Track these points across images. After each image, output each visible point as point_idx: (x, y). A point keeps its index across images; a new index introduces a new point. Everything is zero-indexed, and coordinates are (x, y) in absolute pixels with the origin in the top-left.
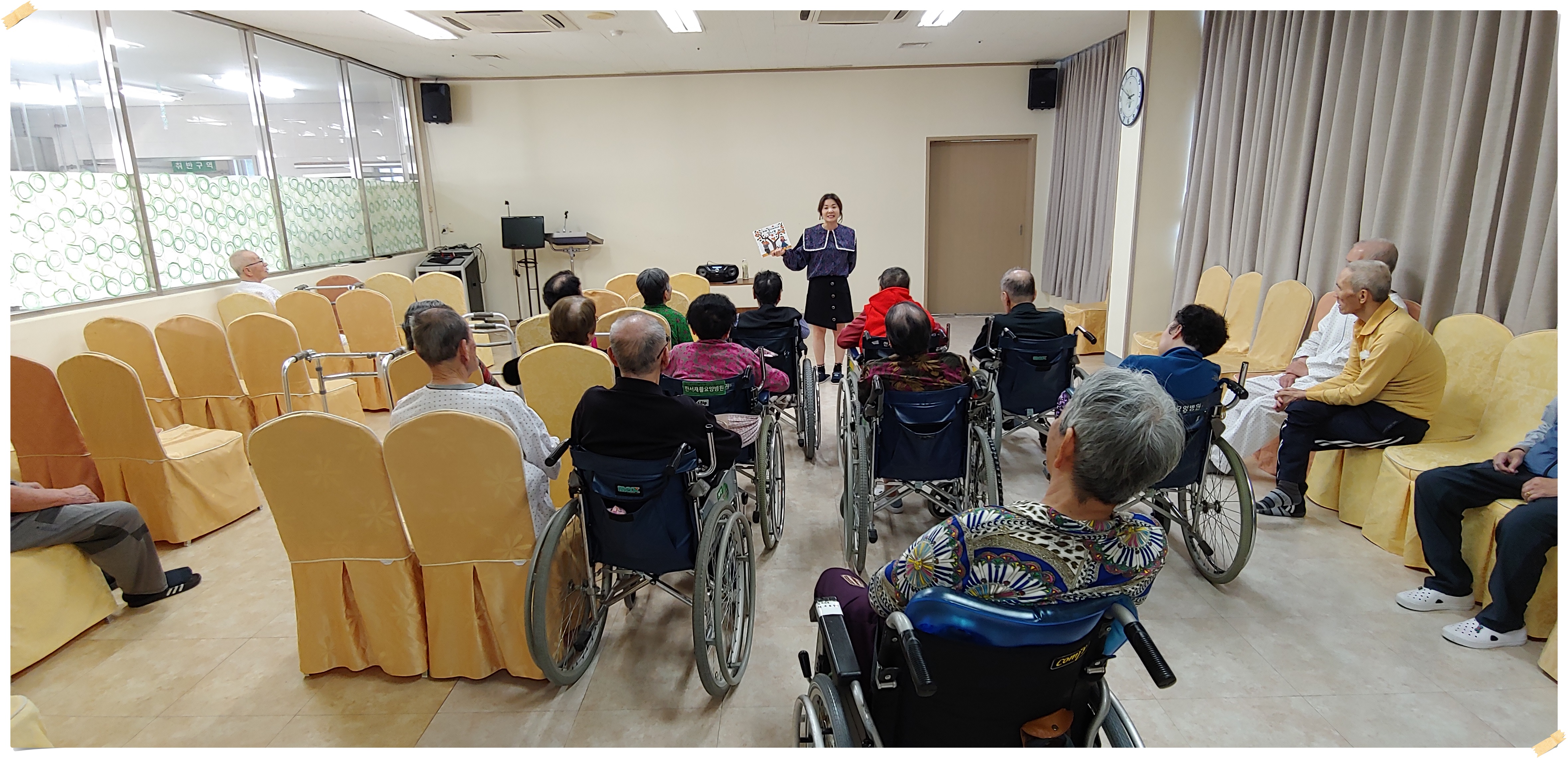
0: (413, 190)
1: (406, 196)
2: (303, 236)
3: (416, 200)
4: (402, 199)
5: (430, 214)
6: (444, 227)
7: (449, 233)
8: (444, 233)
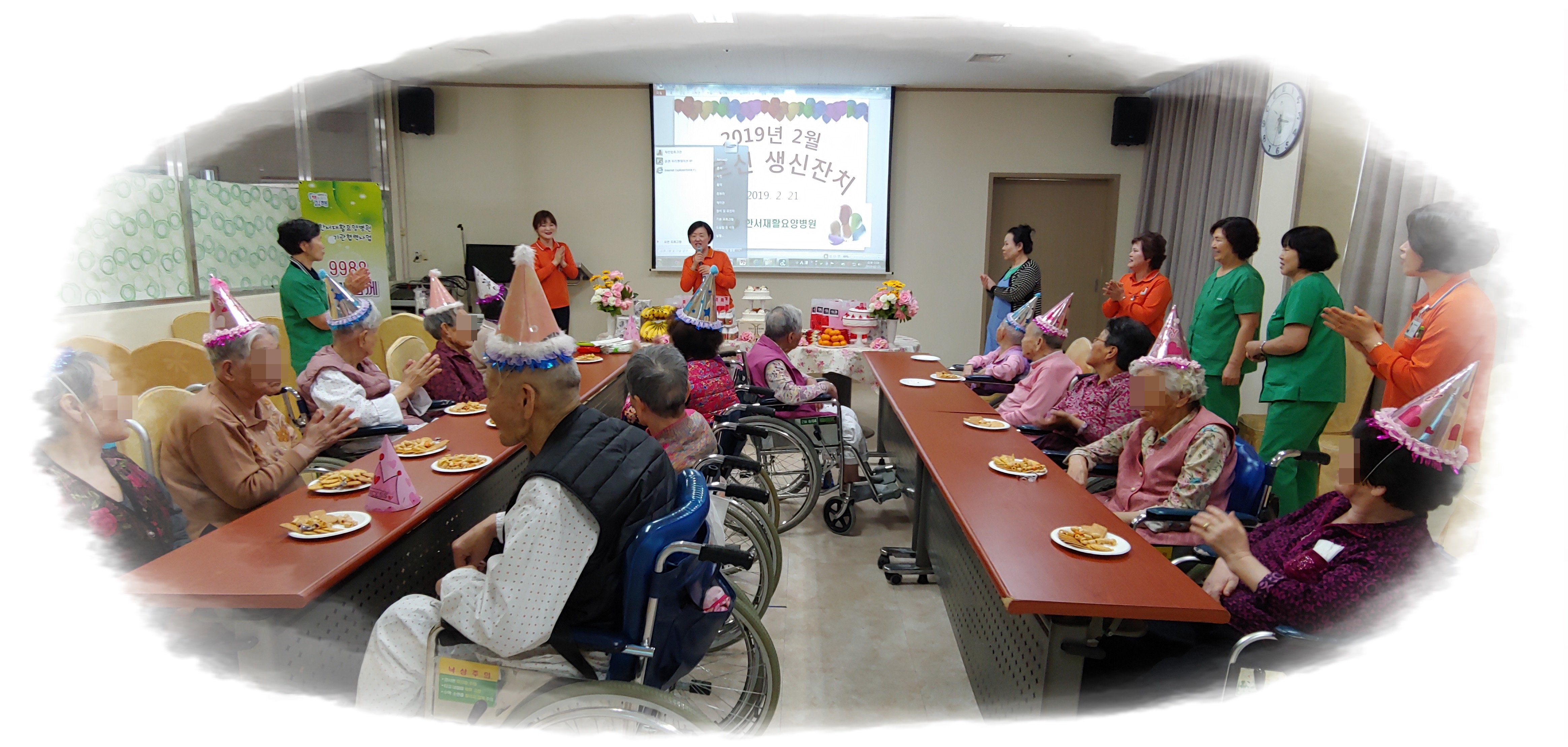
5: (402, 238)
6: (417, 254)
7: (422, 261)
8: (417, 261)
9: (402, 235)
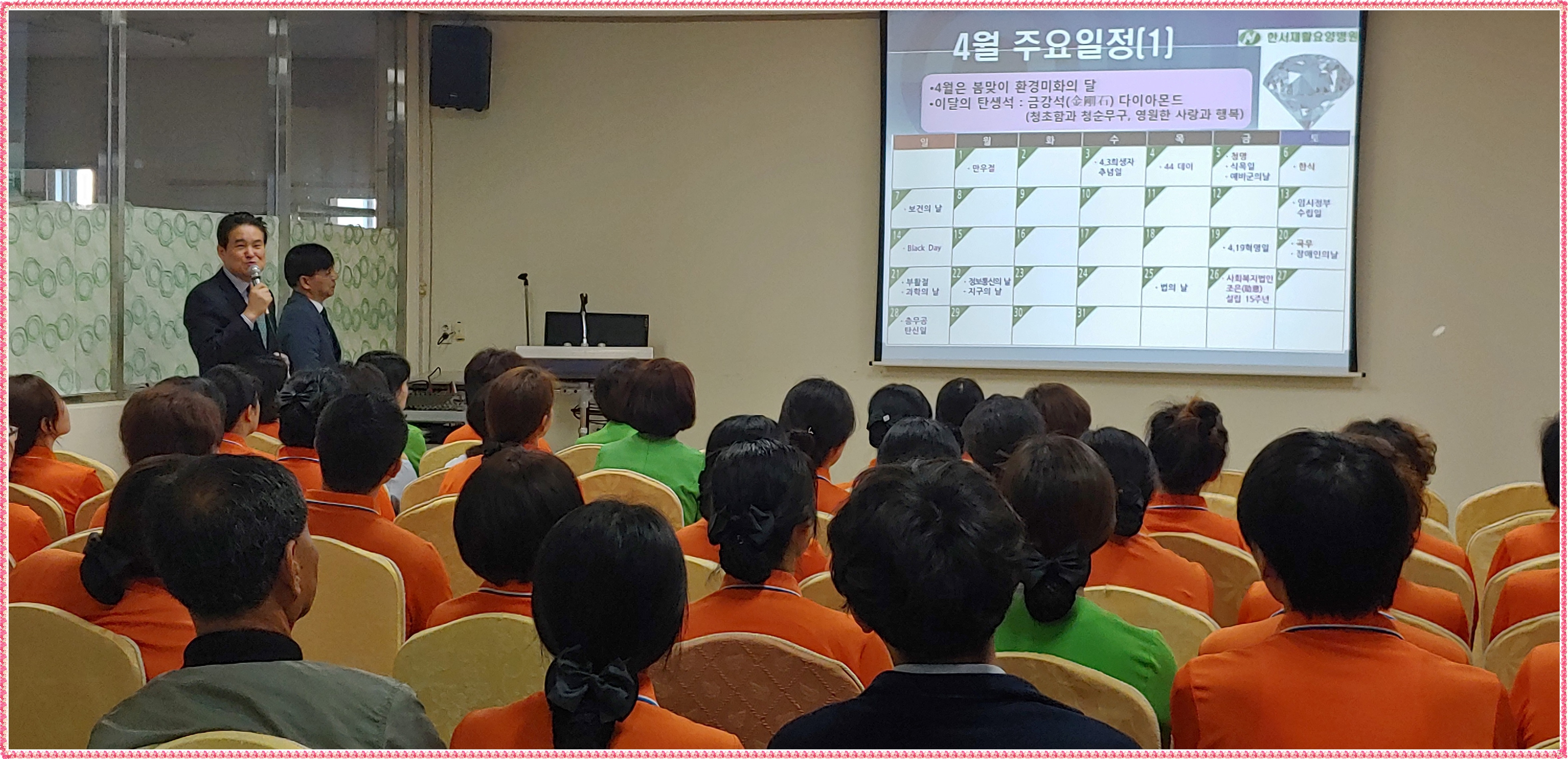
0: (392, 246)
1: (374, 257)
3: (396, 268)
4: (364, 263)
5: (421, 299)
6: (445, 329)
7: (455, 342)
8: (445, 341)
9: (422, 294)
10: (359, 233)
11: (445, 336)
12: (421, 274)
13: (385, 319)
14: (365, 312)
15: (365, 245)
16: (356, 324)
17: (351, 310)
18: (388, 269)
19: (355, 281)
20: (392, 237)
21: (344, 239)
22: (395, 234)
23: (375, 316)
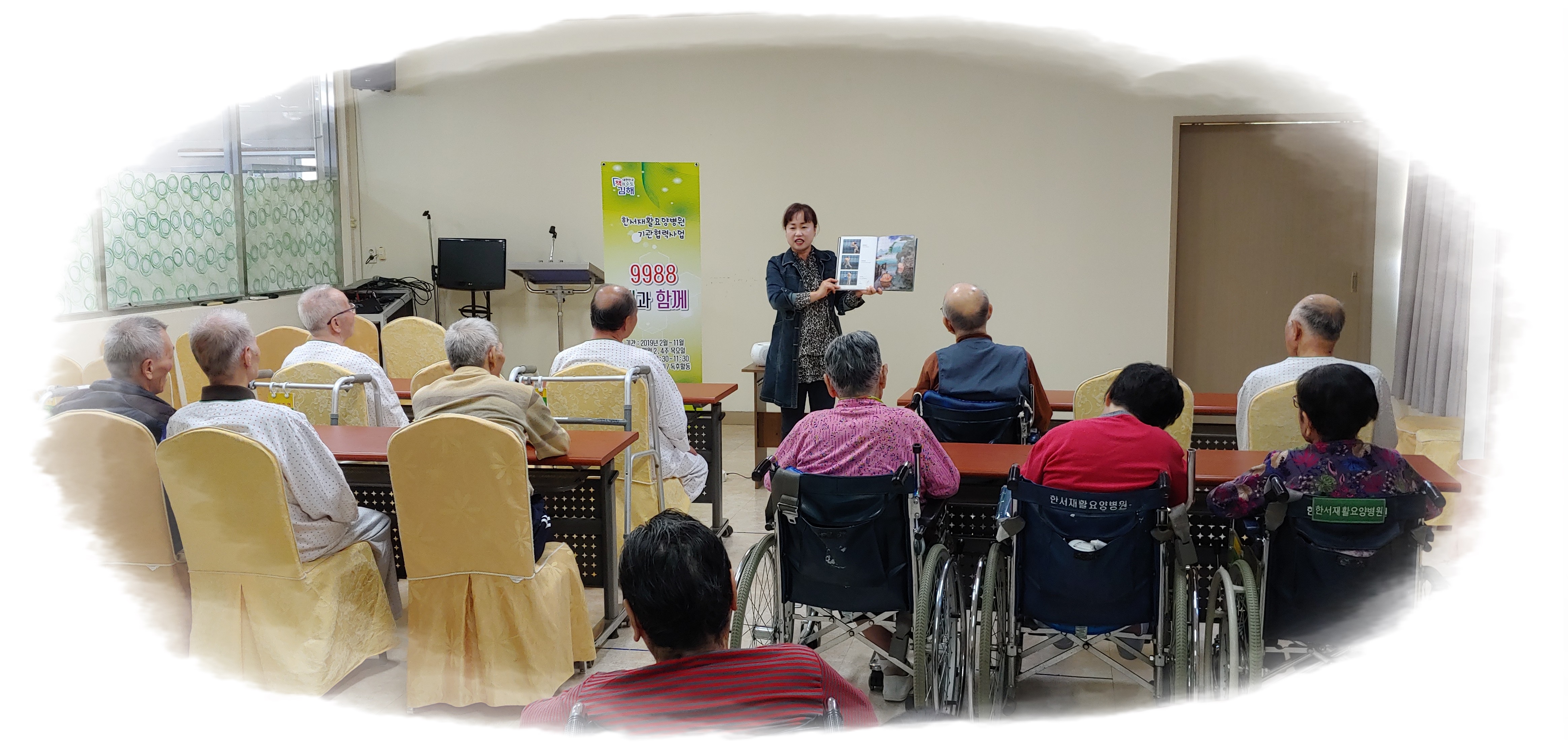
0: (328, 193)
1: (314, 202)
2: (132, 260)
3: (332, 209)
4: (307, 208)
5: (353, 231)
6: (371, 252)
7: (379, 262)
8: (371, 261)
9: (354, 228)
10: (301, 184)
11: (372, 258)
12: (352, 213)
13: (326, 246)
14: (309, 242)
15: (306, 193)
16: (303, 252)
17: (298, 240)
18: (326, 209)
19: (299, 220)
20: (329, 185)
21: (288, 189)
22: (331, 183)
23: (317, 245)
